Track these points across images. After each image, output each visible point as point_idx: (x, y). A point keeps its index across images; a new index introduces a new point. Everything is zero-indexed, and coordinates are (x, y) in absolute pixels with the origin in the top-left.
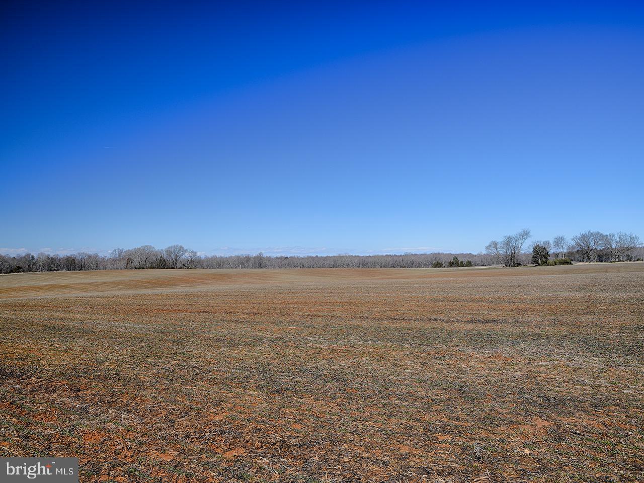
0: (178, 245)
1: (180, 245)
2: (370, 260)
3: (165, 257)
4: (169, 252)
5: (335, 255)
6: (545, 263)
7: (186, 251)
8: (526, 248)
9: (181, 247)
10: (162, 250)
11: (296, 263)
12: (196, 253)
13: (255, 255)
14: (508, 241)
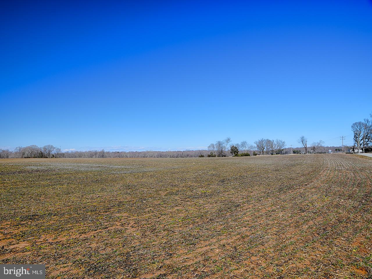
0: (49, 145)
1: (51, 145)
2: (164, 154)
3: (43, 151)
4: (45, 148)
5: (145, 151)
6: (236, 155)
7: (54, 148)
8: (228, 148)
9: (52, 146)
10: (41, 147)
11: (123, 155)
12: (60, 149)
13: (100, 151)
14: (220, 144)
